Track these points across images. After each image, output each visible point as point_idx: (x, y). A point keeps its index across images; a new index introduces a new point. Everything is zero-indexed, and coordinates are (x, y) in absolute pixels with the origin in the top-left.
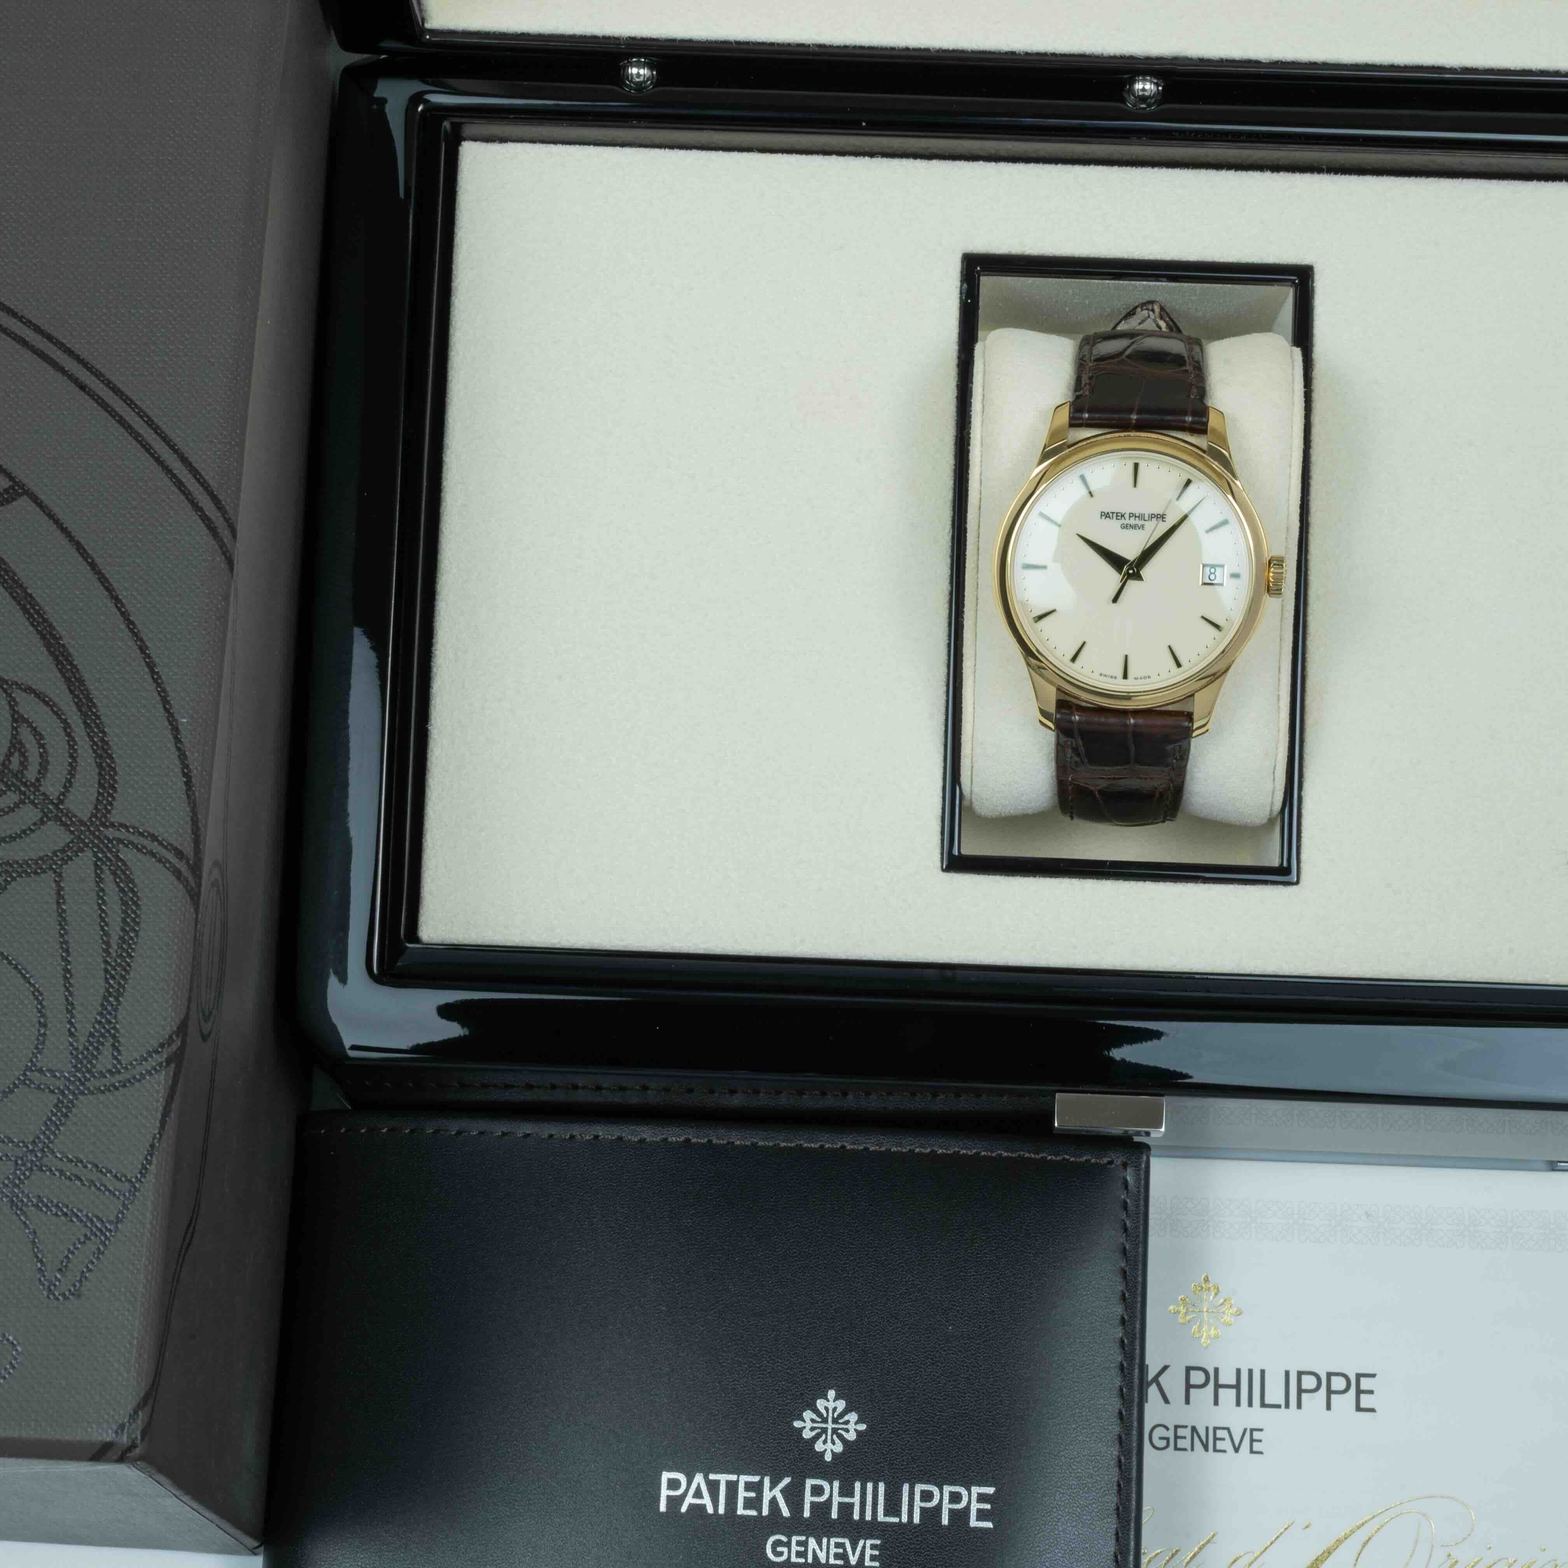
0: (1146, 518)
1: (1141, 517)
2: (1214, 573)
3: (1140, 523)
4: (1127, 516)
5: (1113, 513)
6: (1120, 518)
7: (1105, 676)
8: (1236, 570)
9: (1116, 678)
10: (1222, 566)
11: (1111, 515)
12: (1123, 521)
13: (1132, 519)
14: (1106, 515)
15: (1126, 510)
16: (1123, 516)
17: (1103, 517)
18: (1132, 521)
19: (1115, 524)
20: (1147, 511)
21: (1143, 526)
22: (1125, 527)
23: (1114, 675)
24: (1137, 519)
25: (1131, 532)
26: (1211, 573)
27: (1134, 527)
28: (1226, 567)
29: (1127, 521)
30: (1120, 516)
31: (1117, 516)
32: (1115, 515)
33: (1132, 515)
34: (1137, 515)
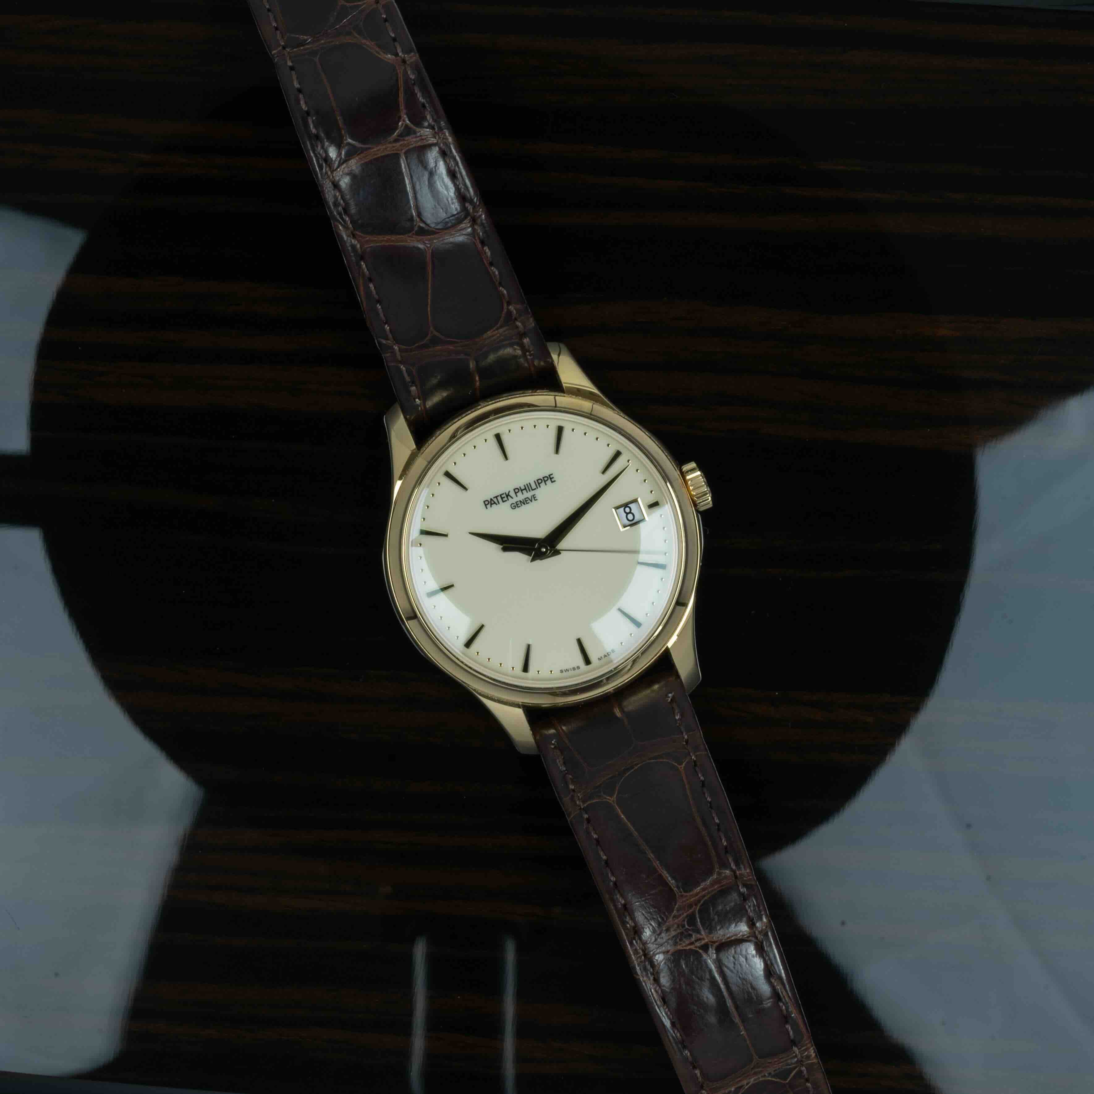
0: (534, 486)
1: (528, 488)
2: (630, 512)
3: (529, 495)
4: (512, 494)
5: (496, 497)
6: (505, 499)
7: (567, 670)
8: (652, 500)
9: (578, 668)
10: (635, 501)
11: (495, 500)
12: (511, 501)
13: (520, 494)
14: (489, 503)
15: (508, 487)
16: (508, 495)
17: (488, 506)
18: (521, 497)
19: (504, 507)
20: (531, 479)
21: (534, 497)
22: (515, 506)
23: (575, 666)
24: (524, 492)
25: (524, 508)
26: (627, 514)
27: (525, 502)
28: (639, 500)
29: (515, 499)
30: (505, 497)
31: (502, 498)
32: (499, 498)
33: (517, 491)
34: (523, 488)
